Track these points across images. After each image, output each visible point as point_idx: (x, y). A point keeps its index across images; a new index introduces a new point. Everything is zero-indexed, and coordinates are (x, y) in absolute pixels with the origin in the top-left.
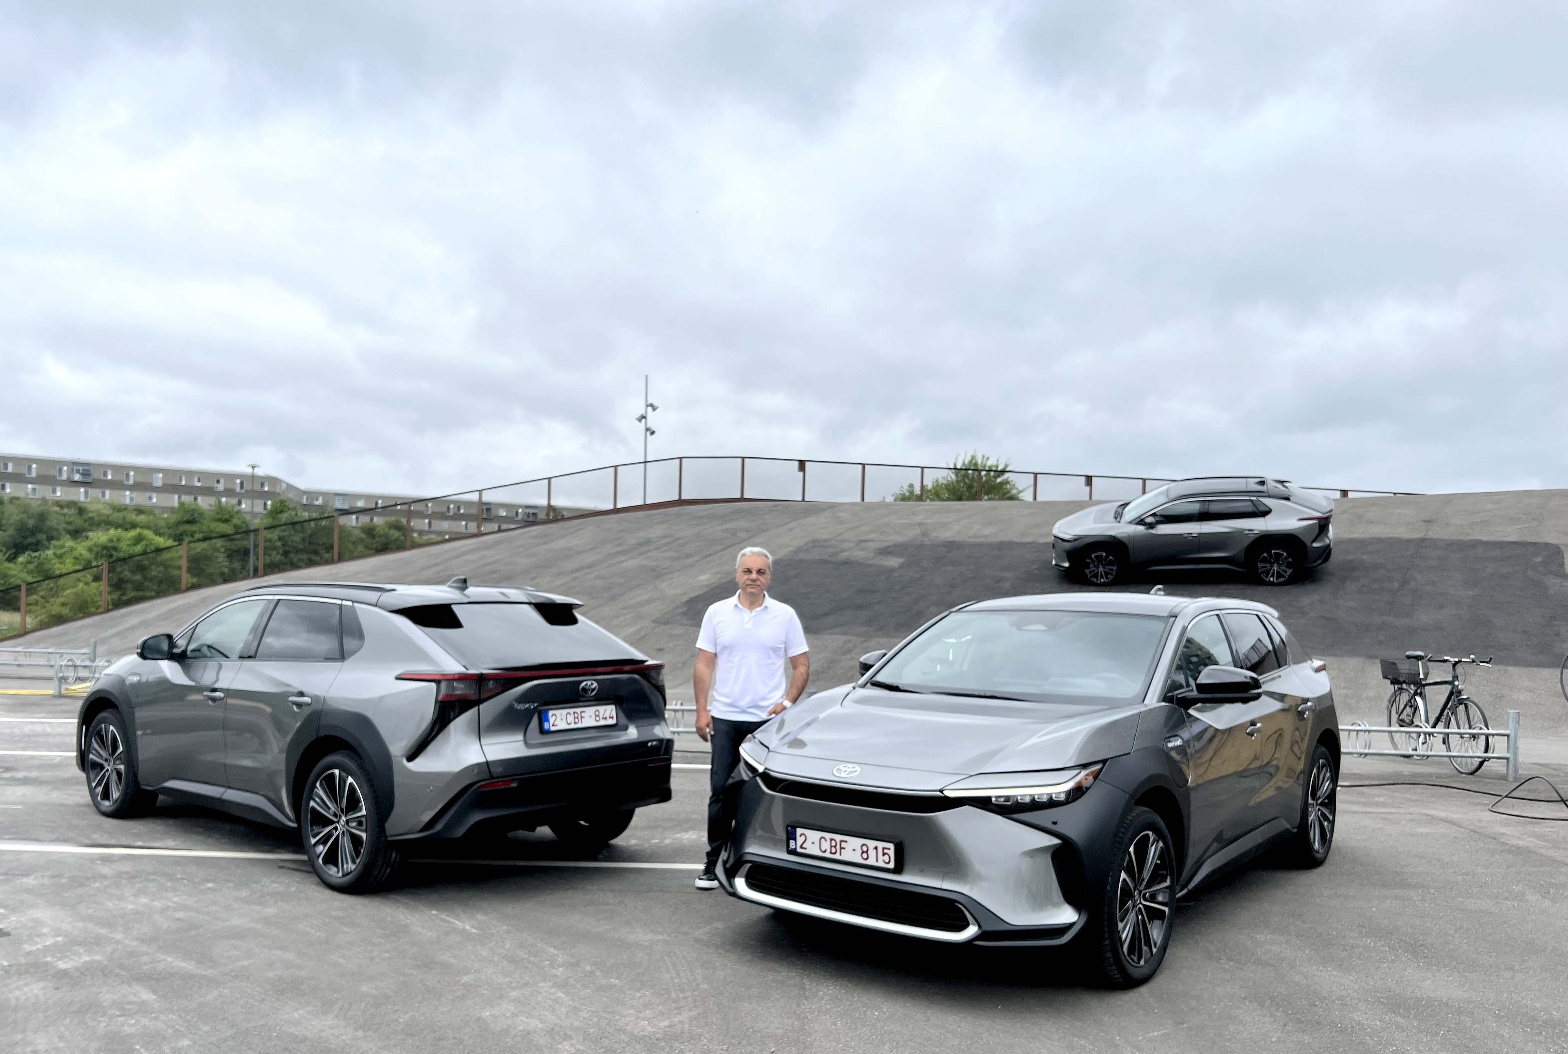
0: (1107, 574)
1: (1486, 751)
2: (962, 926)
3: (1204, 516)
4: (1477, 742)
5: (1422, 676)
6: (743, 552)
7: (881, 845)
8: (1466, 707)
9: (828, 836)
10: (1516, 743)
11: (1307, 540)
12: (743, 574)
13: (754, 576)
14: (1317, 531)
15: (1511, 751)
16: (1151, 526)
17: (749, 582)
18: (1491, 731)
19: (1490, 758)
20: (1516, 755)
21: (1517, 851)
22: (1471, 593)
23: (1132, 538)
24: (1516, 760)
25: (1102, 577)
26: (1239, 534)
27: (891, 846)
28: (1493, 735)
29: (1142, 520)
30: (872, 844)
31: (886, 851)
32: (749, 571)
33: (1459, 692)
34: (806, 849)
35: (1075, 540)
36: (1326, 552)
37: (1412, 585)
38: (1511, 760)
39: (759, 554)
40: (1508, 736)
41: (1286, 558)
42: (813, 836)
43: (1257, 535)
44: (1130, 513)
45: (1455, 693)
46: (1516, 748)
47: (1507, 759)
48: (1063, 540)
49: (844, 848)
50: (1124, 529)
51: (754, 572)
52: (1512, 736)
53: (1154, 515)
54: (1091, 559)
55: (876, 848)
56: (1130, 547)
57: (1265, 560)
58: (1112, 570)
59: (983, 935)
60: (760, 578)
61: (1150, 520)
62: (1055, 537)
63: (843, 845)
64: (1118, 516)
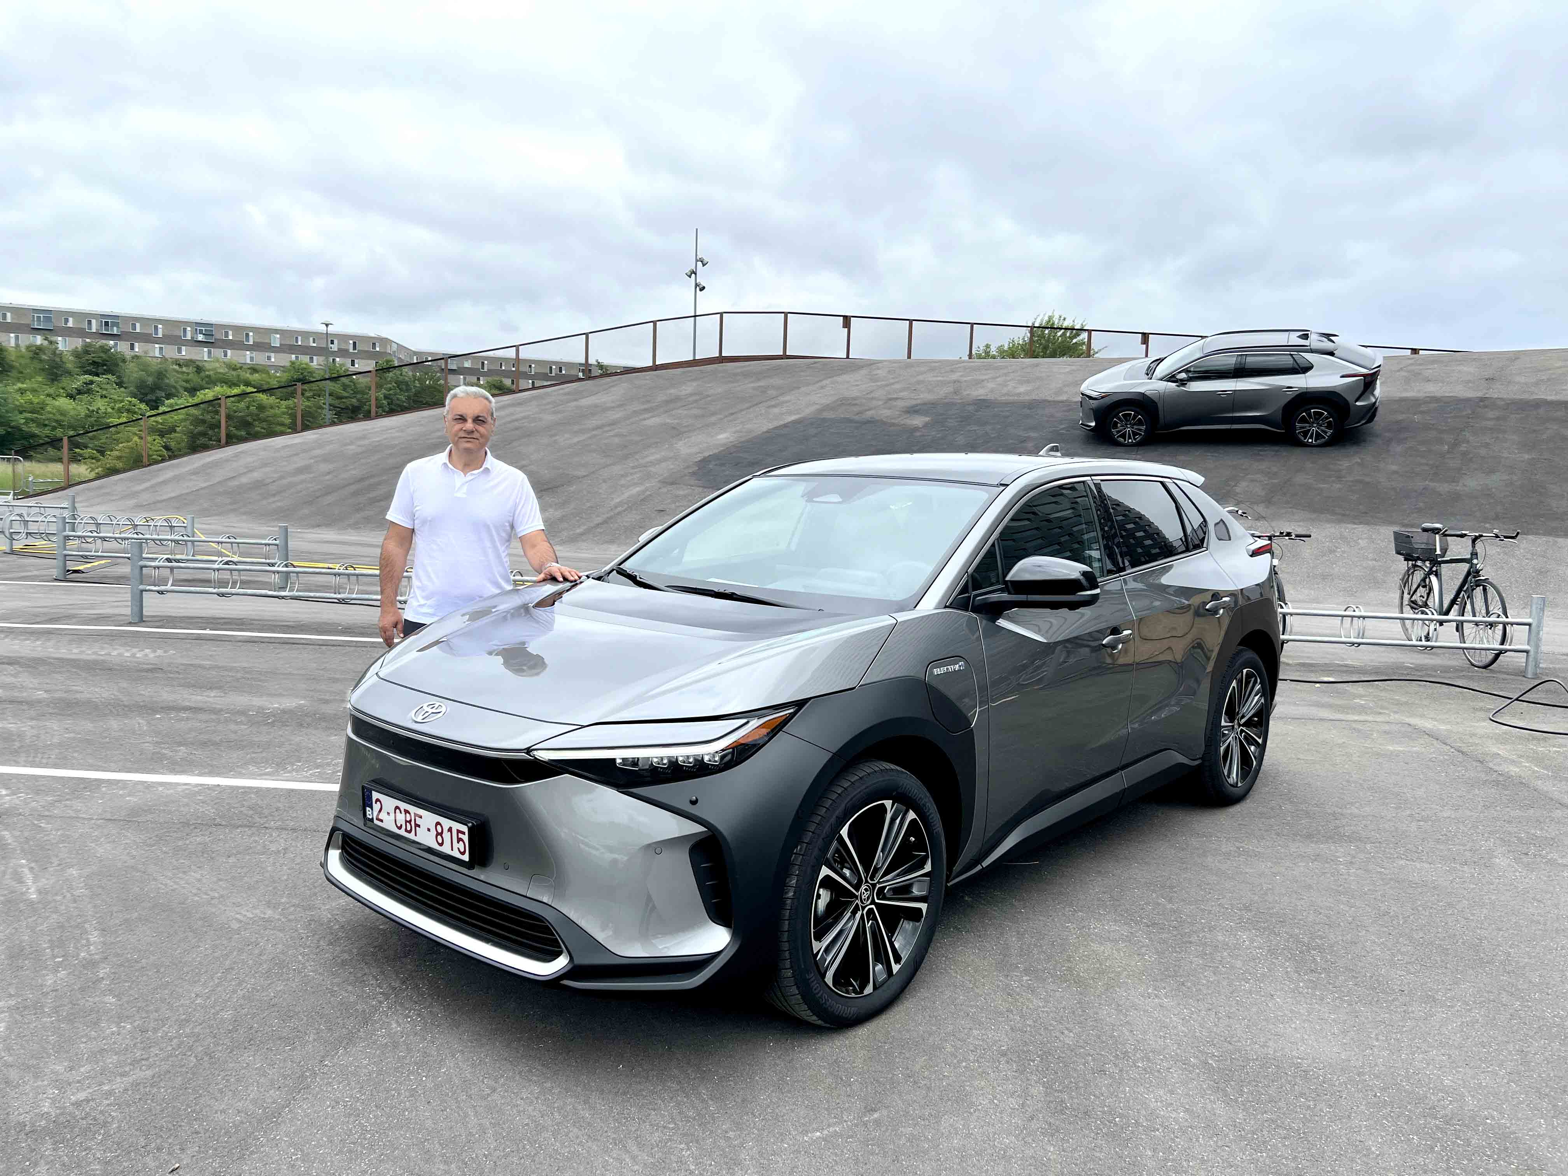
0: (1135, 434)
1: (1502, 643)
2: (555, 955)
3: (1240, 372)
4: (1494, 631)
5: (1438, 552)
6: (452, 392)
7: (456, 826)
8: (1485, 590)
9: (403, 806)
10: (1538, 633)
11: (1350, 398)
12: (453, 423)
13: (469, 425)
14: (1362, 388)
15: (1532, 643)
16: (1182, 383)
17: (462, 434)
18: (1510, 620)
19: (1506, 651)
20: (1537, 646)
21: (1504, 782)
22: (1527, 456)
23: (1163, 396)
24: (1537, 653)
25: (1129, 438)
26: (1277, 391)
27: (465, 829)
28: (1512, 624)
29: (1174, 376)
30: (447, 823)
31: (461, 836)
32: (462, 419)
33: (1478, 572)
34: (382, 821)
35: (1103, 397)
36: (1371, 412)
37: (1463, 447)
38: (1532, 653)
39: (476, 396)
40: (1529, 625)
41: (1327, 418)
42: (389, 803)
43: (1298, 392)
44: (1162, 369)
45: (1472, 573)
46: (1539, 639)
47: (1527, 652)
48: (1090, 398)
49: (419, 826)
50: (1154, 387)
51: (470, 421)
52: (1534, 626)
53: (1187, 371)
54: (1119, 419)
55: (450, 830)
56: (1160, 406)
57: (1303, 420)
58: (1140, 430)
59: (575, 972)
60: (477, 427)
61: (1183, 376)
62: (1083, 394)
63: (418, 821)
64: (1150, 372)
